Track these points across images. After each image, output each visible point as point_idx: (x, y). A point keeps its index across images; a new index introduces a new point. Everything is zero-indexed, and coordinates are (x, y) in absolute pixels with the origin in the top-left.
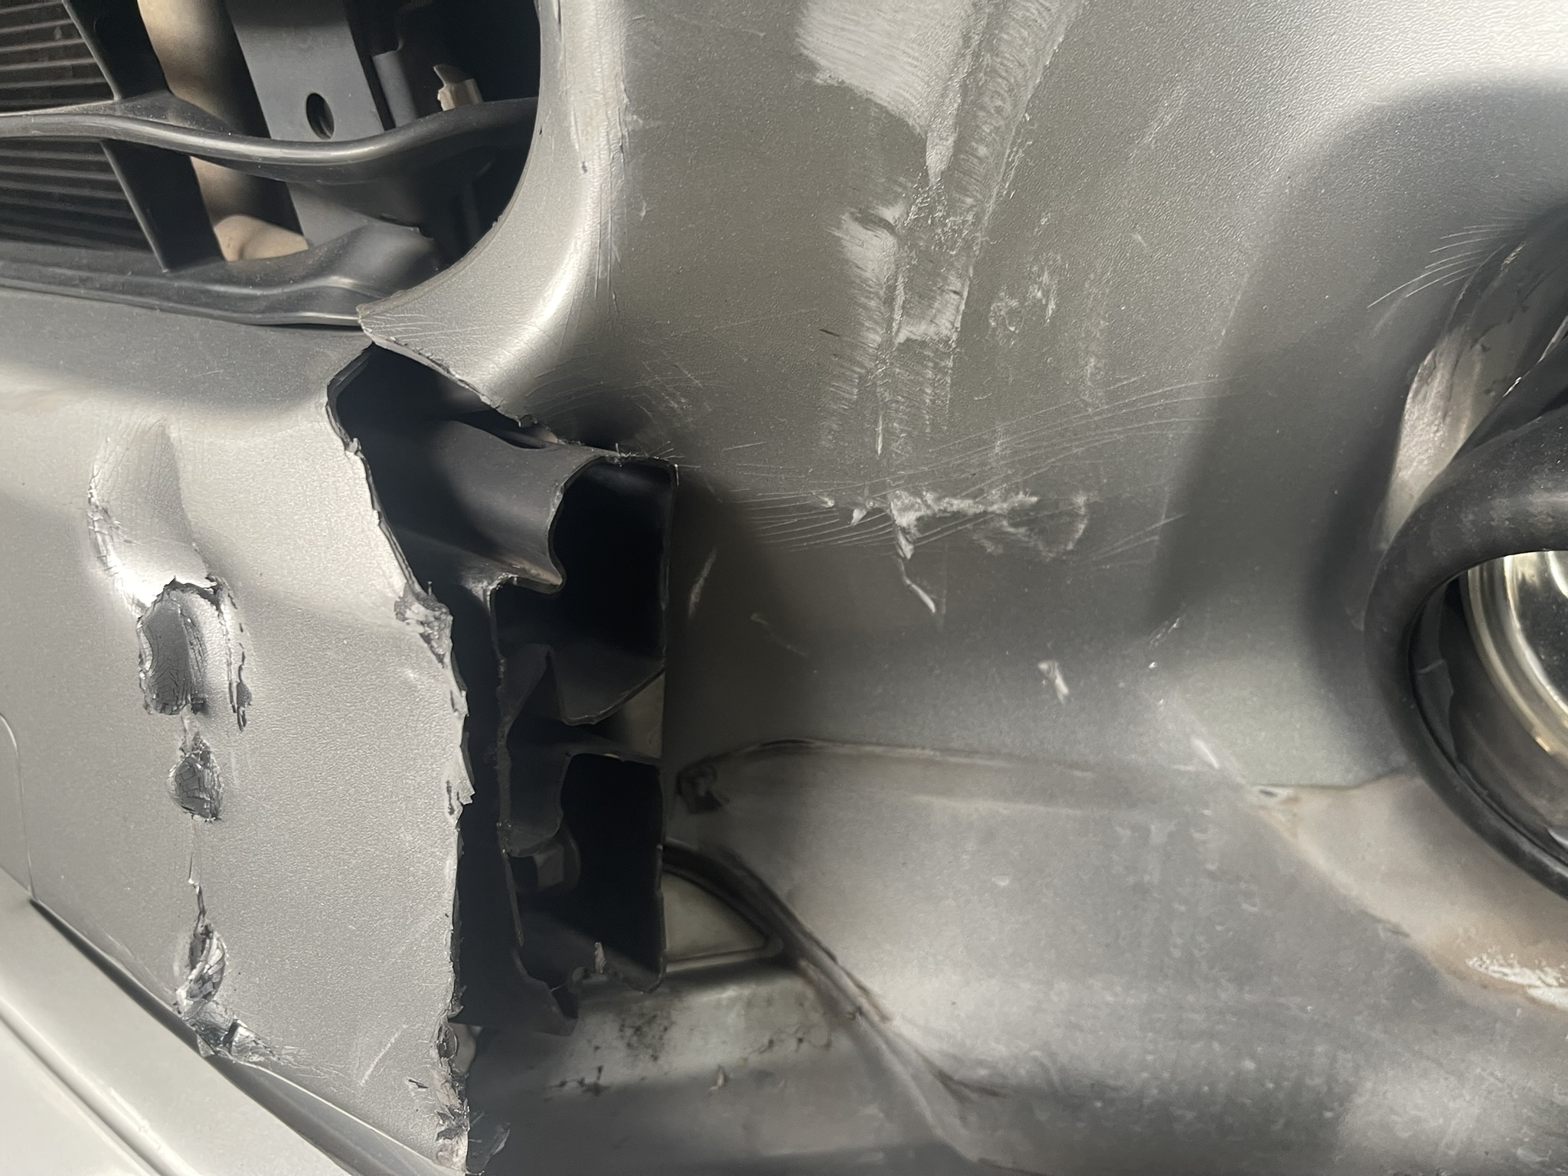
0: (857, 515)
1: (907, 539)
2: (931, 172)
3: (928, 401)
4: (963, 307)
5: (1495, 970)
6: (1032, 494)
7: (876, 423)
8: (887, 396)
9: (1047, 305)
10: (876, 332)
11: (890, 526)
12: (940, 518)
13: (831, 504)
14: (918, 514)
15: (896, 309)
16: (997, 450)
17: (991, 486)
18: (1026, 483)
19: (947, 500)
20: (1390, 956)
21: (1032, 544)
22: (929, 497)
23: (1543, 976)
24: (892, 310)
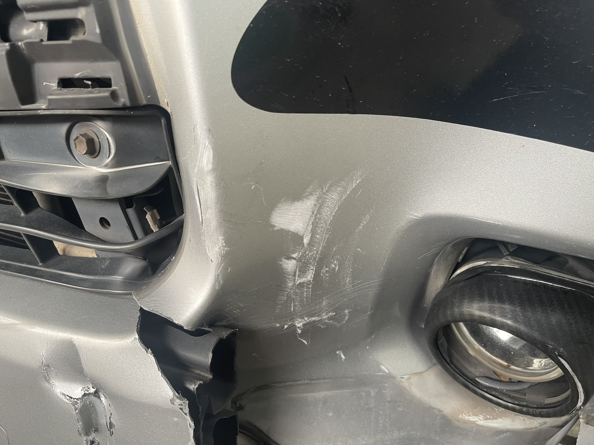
0: (286, 327)
1: (300, 329)
2: (305, 244)
3: (305, 296)
4: (314, 273)
5: (467, 418)
6: (334, 313)
7: (291, 304)
8: (294, 297)
9: (336, 268)
10: (291, 283)
11: (295, 327)
12: (309, 323)
13: (278, 325)
14: (303, 323)
15: (296, 276)
16: (324, 304)
17: (322, 313)
18: (332, 310)
19: (311, 318)
20: (438, 417)
21: (334, 323)
22: (306, 319)
23: (479, 418)
24: (295, 277)
